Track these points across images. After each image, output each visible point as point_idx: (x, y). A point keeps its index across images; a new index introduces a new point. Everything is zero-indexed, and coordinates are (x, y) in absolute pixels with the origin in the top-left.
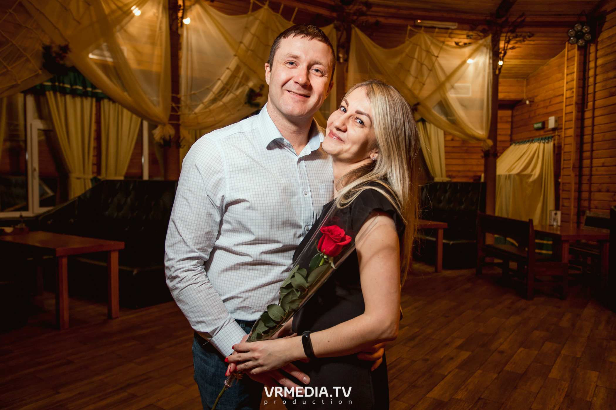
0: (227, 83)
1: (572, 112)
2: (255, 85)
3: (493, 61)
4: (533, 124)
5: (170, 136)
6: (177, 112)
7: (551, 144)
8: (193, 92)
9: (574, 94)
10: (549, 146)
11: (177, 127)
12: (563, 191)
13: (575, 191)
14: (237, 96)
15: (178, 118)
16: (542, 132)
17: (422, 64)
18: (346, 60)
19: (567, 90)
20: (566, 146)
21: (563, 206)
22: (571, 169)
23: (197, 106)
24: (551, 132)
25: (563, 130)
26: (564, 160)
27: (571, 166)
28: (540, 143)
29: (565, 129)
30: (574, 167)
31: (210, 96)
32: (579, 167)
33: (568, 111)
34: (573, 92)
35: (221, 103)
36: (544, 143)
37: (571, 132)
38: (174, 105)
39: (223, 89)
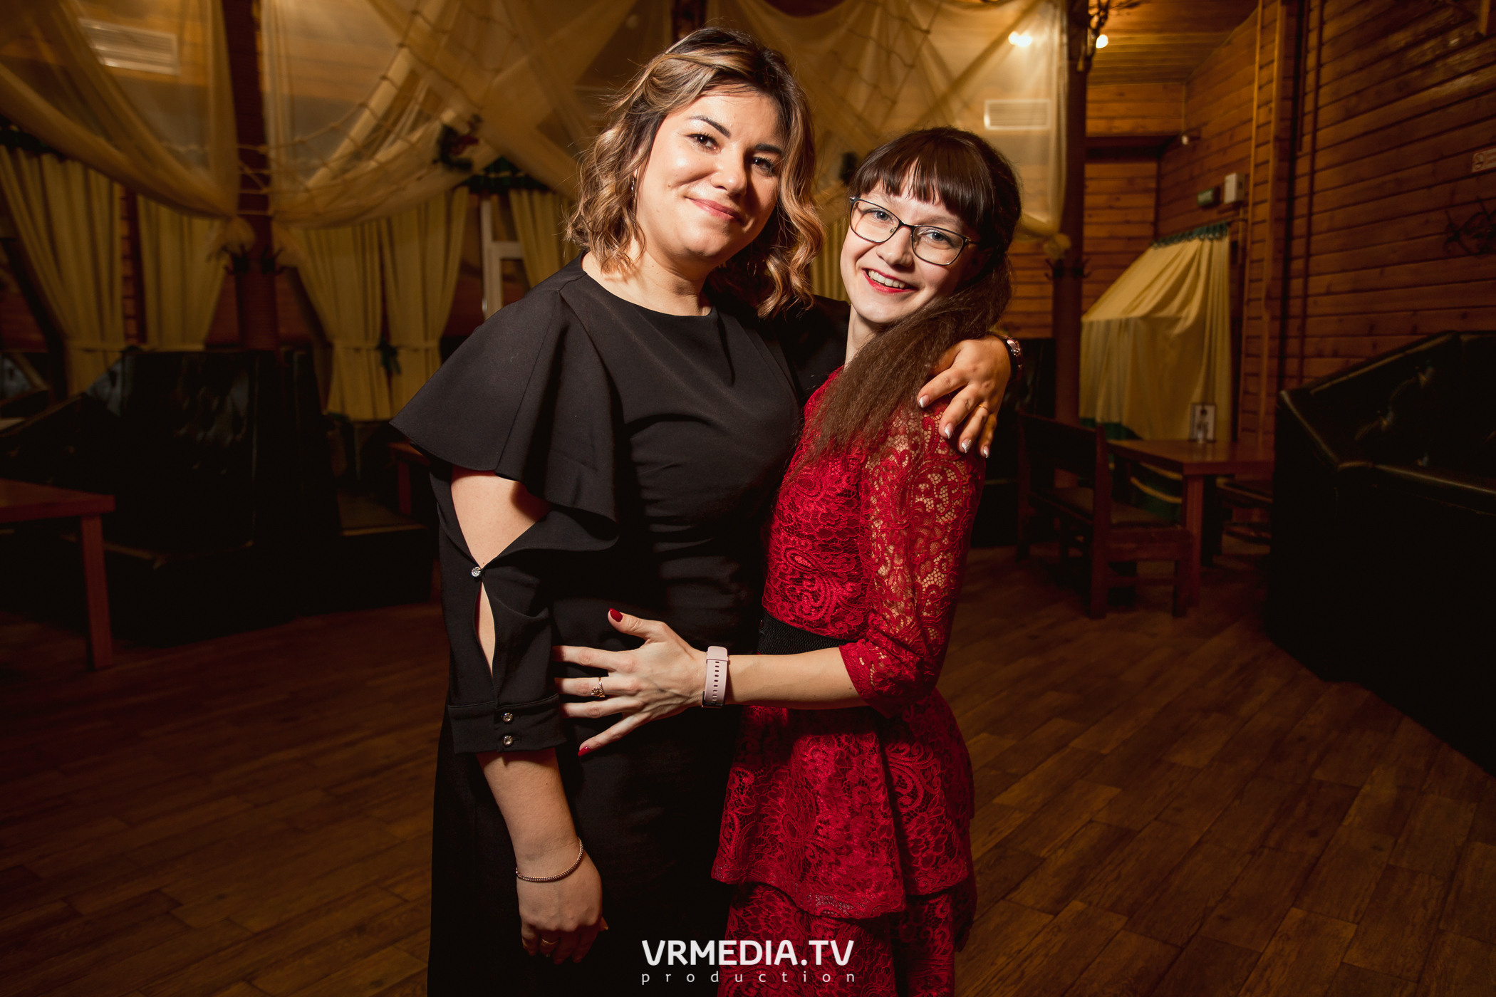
0: (386, 115)
1: (1267, 162)
2: (459, 117)
3: (1071, 38)
4: (1196, 194)
5: (242, 247)
6: (259, 188)
7: (1225, 243)
8: (298, 138)
9: (1273, 117)
10: (1223, 246)
11: (262, 226)
12: (1248, 355)
13: (1271, 357)
14: (413, 146)
15: (264, 202)
16: (1213, 215)
17: (889, 53)
19: (1259, 107)
20: (1256, 246)
21: (1246, 393)
22: (1262, 302)
23: (310, 171)
24: (1231, 213)
25: (1250, 208)
26: (1251, 281)
27: (1263, 295)
28: (1203, 240)
29: (1255, 204)
30: (1269, 297)
31: (345, 147)
32: (1281, 298)
33: (1260, 160)
34: (1270, 110)
35: (373, 164)
36: (1211, 240)
37: (1264, 211)
38: (248, 171)
39: (376, 129)
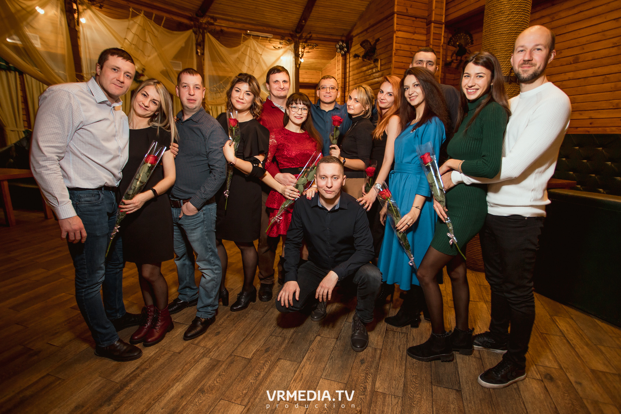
3: (295, 59)
17: (252, 59)
18: (203, 54)
